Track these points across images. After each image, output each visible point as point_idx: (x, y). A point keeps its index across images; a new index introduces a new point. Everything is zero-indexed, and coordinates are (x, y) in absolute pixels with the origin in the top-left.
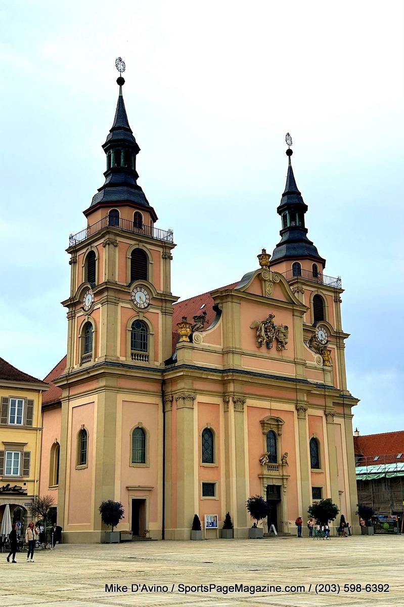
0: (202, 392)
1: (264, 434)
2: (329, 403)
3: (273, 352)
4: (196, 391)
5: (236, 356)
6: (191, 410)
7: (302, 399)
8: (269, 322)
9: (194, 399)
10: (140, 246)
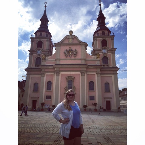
0: (47, 72)
1: (67, 81)
2: (99, 70)
3: (73, 58)
4: (45, 72)
5: (58, 61)
6: (43, 77)
7: (83, 70)
8: (70, 50)
9: (45, 74)
10: (40, 40)
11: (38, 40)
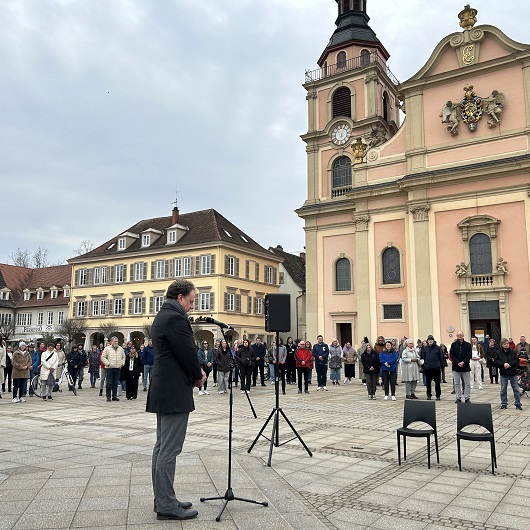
0: (378, 211)
1: (464, 240)
4: (370, 213)
6: (365, 233)
8: (466, 98)
9: (368, 221)
10: (340, 84)
11: (333, 87)
